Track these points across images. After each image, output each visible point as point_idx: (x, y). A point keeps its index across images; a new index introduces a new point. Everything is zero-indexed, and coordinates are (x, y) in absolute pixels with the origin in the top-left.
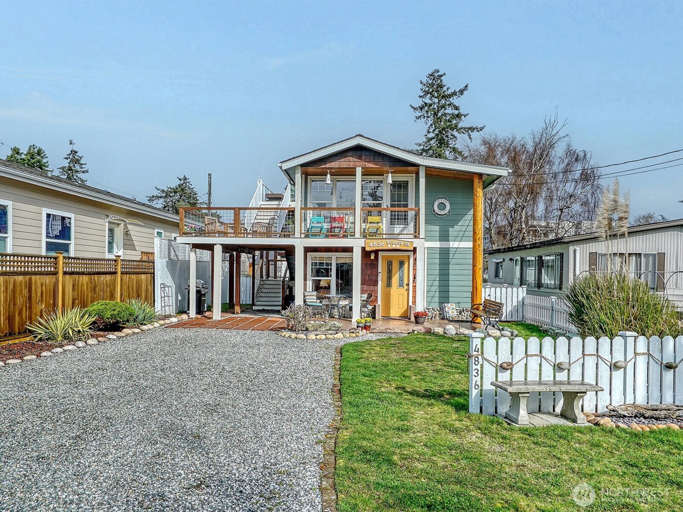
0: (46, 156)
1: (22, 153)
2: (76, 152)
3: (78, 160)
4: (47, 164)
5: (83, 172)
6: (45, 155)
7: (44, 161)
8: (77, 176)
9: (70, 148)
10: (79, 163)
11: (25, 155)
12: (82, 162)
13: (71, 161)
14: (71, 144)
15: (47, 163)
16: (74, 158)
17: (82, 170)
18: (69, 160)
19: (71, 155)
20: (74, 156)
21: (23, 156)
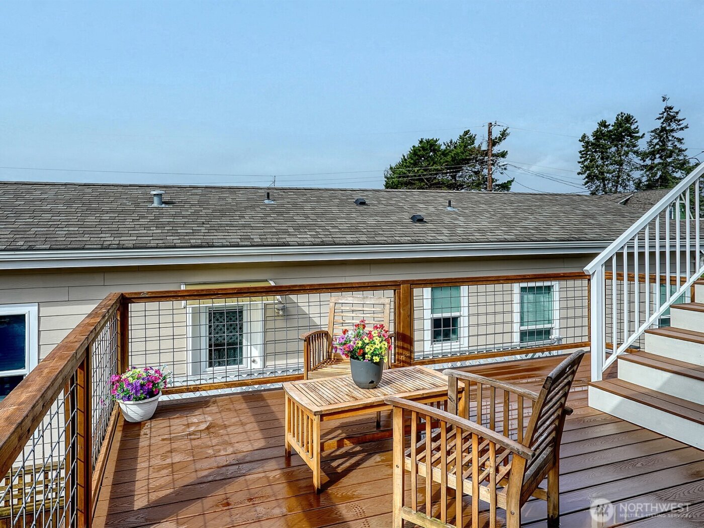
0: (635, 121)
1: (609, 125)
2: (671, 108)
3: (674, 117)
4: (637, 130)
5: (682, 129)
6: (635, 119)
7: (633, 127)
8: (673, 137)
9: (664, 105)
10: (675, 120)
11: (612, 126)
12: (679, 117)
13: (664, 121)
14: (664, 100)
15: (637, 128)
16: (670, 116)
17: (679, 127)
18: (662, 120)
19: (665, 114)
20: (668, 114)
21: (611, 128)
